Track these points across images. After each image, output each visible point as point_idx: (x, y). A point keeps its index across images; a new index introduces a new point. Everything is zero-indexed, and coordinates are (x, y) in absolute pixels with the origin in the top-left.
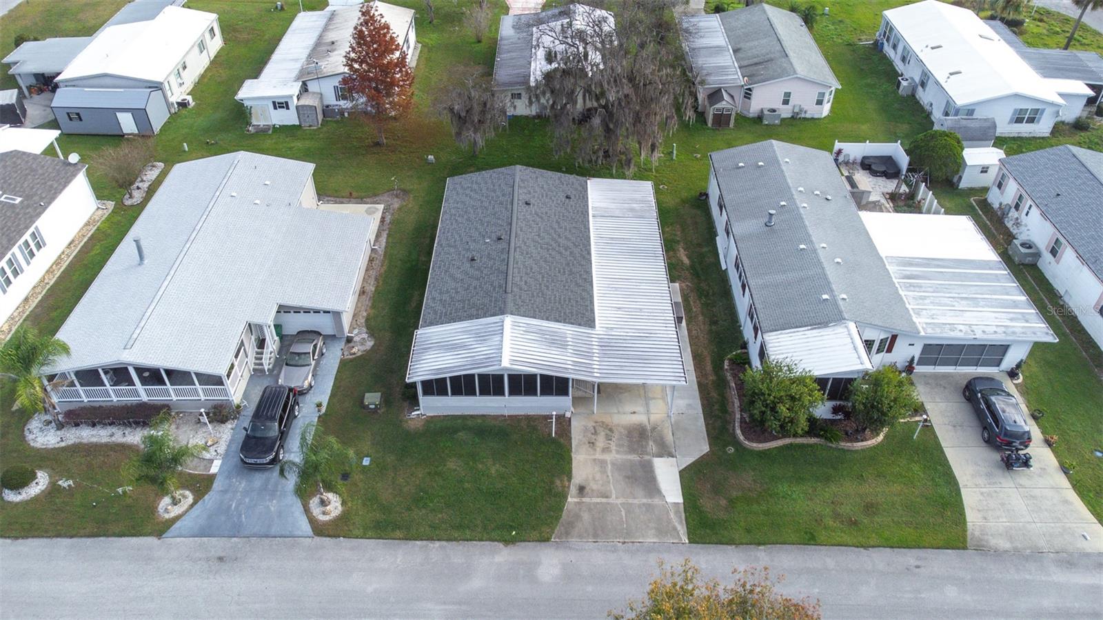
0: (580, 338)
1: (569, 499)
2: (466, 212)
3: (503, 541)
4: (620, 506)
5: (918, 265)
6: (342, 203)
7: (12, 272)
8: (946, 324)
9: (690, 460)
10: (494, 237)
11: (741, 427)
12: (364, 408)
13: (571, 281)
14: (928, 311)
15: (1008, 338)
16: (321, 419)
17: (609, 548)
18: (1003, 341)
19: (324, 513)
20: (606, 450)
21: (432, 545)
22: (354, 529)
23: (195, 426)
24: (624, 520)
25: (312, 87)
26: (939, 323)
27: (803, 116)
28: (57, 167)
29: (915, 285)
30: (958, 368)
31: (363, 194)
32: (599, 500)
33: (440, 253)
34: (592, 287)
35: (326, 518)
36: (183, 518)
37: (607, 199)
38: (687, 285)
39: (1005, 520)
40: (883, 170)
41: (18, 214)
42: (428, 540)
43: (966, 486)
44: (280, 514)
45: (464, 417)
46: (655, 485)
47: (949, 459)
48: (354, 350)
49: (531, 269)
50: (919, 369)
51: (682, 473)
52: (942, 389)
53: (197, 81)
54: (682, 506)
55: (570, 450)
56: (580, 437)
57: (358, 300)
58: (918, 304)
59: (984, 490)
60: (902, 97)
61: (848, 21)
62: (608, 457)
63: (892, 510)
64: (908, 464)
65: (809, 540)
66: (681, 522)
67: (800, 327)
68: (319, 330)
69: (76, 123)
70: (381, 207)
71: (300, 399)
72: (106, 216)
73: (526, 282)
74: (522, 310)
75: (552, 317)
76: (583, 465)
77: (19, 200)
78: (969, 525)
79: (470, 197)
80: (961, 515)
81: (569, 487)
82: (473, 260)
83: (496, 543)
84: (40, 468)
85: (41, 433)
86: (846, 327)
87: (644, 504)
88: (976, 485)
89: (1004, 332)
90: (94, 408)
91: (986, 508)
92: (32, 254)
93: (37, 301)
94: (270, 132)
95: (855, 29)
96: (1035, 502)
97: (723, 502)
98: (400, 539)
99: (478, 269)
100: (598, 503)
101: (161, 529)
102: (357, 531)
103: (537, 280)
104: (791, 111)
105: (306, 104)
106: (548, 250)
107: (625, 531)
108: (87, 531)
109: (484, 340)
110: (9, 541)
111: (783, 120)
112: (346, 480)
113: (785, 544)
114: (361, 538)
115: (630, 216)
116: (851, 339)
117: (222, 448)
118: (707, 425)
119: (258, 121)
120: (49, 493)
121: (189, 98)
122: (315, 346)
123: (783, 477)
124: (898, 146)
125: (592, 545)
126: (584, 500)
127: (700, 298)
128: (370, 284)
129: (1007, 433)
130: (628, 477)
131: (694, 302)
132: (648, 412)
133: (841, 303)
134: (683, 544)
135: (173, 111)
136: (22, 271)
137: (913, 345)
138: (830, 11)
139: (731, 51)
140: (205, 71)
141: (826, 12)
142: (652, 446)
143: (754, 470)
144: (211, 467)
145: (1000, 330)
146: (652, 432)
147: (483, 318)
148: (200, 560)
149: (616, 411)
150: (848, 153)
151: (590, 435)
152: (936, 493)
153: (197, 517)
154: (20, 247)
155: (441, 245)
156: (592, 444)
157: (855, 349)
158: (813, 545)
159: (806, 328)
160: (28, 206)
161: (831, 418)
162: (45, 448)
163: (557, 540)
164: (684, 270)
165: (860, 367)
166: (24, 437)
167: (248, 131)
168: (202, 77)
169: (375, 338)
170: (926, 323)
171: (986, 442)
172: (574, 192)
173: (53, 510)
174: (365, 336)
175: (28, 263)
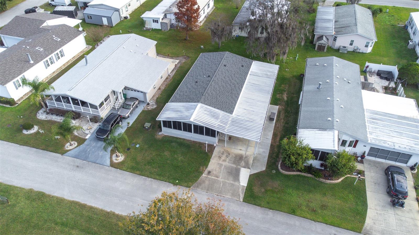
0: (225, 117)
1: (203, 175)
2: (202, 65)
3: (173, 184)
4: (221, 182)
5: (379, 115)
6: (165, 58)
7: (50, 62)
8: (382, 140)
9: (256, 172)
10: (207, 76)
11: (281, 164)
12: (144, 128)
13: (230, 96)
14: (376, 134)
15: (411, 152)
16: (128, 128)
17: (211, 196)
18: (408, 152)
19: (116, 160)
20: (224, 161)
21: (148, 179)
22: (124, 167)
23: (87, 122)
24: (221, 187)
25: (168, 16)
26: (379, 139)
27: (358, 51)
28: (75, 31)
29: (375, 122)
30: (387, 161)
31: (173, 56)
32: (214, 178)
33: (187, 78)
34: (238, 100)
35: (116, 161)
36: (72, 150)
37: (258, 69)
38: (282, 108)
39: (383, 226)
40: (386, 77)
41: (57, 44)
42: (147, 177)
43: (371, 208)
44: (102, 157)
45: (177, 138)
46: (238, 177)
47: (367, 196)
48: (148, 107)
49: (216, 89)
50: (367, 157)
51: (250, 176)
52: (376, 168)
53: (134, 11)
54: (245, 188)
55: (210, 158)
56: (216, 154)
57: (157, 91)
58: (373, 130)
59: (379, 212)
60: (408, 49)
61: (396, 16)
62: (224, 163)
63: (333, 210)
64: (348, 194)
65: (292, 212)
66: (243, 193)
67: (315, 129)
68: (138, 98)
69: (90, 20)
70: (178, 61)
71: (123, 120)
72: (88, 50)
73: (212, 93)
74: (206, 102)
75: (217, 107)
76: (213, 164)
77: (59, 39)
78: (366, 224)
79: (206, 61)
80: (363, 219)
81: (205, 171)
82: (197, 82)
83: (171, 184)
84: (36, 125)
85: (41, 115)
86: (334, 132)
87: (231, 183)
88: (376, 209)
89: (410, 149)
90: (58, 109)
91: (376, 219)
92: (59, 58)
93: (57, 73)
94: (151, 30)
95: (398, 19)
96: (401, 222)
97: (263, 190)
98: (138, 174)
99: (197, 86)
100: (213, 179)
101: (63, 152)
102: (125, 168)
103: (216, 93)
104: (353, 48)
105: (164, 22)
106: (226, 83)
107: (220, 191)
108: (42, 148)
109: (188, 110)
110: (18, 145)
111: (348, 52)
112: (128, 150)
113: (281, 211)
114: (125, 171)
115: (265, 77)
116: (334, 137)
117: (92, 131)
118: (268, 160)
119: (147, 26)
120: (36, 134)
121: (129, 16)
122: (134, 103)
123: (291, 187)
124: (395, 68)
125: (205, 193)
126: (209, 176)
127: (285, 113)
128: (163, 86)
129: (396, 191)
130: (229, 172)
131: (282, 115)
132: (246, 151)
133: (335, 123)
134: (240, 201)
135: (122, 19)
136: (54, 63)
137: (366, 146)
138: (389, 11)
139: (334, 22)
140: (138, 8)
141: (388, 11)
142: (243, 163)
143: (280, 181)
144: (86, 136)
145: (408, 147)
146: (245, 158)
147: (191, 102)
148: (71, 165)
149: (234, 148)
150: (372, 68)
151: (220, 154)
152: (356, 208)
153: (76, 151)
154: (55, 55)
155: (188, 76)
156: (220, 157)
157: (334, 141)
158: (293, 215)
159: (317, 130)
160: (61, 42)
161: (319, 168)
162: (41, 119)
163: (193, 188)
164: (283, 102)
165: (333, 149)
166: (36, 114)
167: (143, 29)
168: (136, 10)
169: (157, 105)
170: (373, 138)
171: (387, 193)
172: (246, 65)
173: (35, 139)
174: (154, 104)
175: (57, 61)
